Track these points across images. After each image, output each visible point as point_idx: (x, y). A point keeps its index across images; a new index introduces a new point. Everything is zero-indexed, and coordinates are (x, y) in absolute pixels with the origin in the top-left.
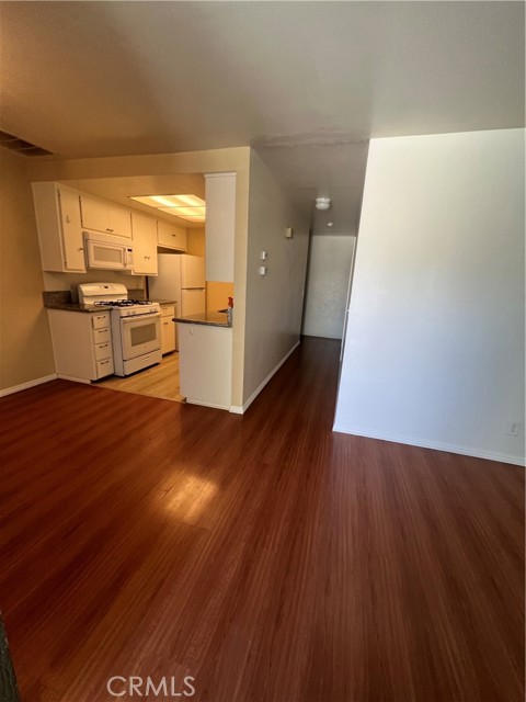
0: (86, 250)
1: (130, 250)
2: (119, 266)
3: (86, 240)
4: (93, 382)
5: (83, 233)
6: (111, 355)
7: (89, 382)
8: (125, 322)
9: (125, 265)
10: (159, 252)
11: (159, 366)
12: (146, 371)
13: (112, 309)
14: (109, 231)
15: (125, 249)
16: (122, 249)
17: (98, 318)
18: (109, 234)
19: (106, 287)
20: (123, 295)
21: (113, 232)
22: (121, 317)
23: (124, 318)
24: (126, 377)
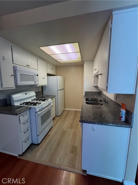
0: (15, 76)
1: (37, 75)
2: (32, 83)
3: (15, 70)
4: (19, 155)
5: (14, 67)
6: (30, 134)
7: (17, 155)
8: (38, 115)
9: (35, 82)
10: (47, 76)
11: (52, 129)
12: (48, 135)
13: (31, 108)
14: (28, 66)
15: (35, 75)
16: (34, 75)
17: (23, 116)
18: (28, 67)
19: (26, 94)
20: (34, 96)
21: (29, 67)
22: (36, 112)
23: (38, 113)
24: (39, 144)
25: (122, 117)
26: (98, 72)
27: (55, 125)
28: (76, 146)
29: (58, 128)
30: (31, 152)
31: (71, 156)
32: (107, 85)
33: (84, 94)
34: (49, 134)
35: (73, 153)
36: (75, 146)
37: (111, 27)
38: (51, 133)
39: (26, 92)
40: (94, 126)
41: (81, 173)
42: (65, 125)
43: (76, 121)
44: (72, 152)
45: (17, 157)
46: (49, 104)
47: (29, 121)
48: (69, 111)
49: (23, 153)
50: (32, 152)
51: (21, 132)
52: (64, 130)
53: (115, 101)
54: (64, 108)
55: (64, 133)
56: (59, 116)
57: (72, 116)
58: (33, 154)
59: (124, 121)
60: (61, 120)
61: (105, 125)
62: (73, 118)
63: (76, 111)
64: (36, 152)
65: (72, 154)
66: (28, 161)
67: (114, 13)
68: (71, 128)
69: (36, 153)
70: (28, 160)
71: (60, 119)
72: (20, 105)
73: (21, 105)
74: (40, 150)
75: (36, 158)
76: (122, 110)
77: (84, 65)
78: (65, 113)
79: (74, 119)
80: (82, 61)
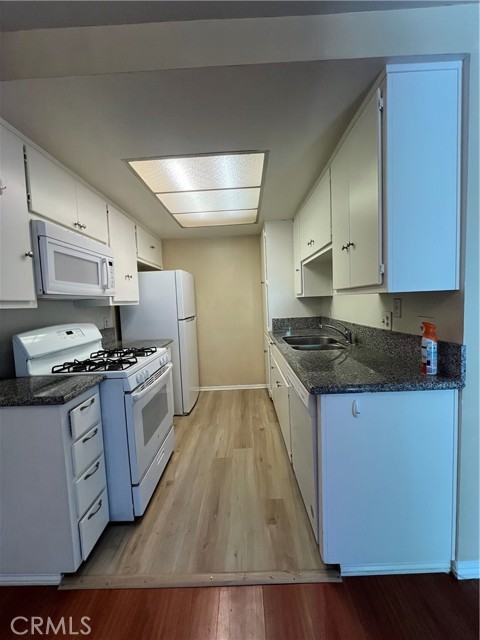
1: (110, 263)
3: (37, 235)
5: (31, 223)
6: (104, 484)
9: (105, 288)
10: (139, 270)
11: (175, 458)
12: (164, 483)
13: (105, 378)
14: (77, 228)
15: (104, 261)
16: (98, 261)
17: (82, 409)
18: (78, 232)
19: (69, 333)
20: (95, 342)
21: (83, 231)
22: (126, 393)
23: (133, 394)
24: (138, 520)
25: (429, 363)
26: (331, 243)
27: (180, 446)
28: (279, 498)
29: (195, 453)
30: (113, 557)
31: (271, 534)
32: (383, 270)
33: (270, 328)
34: (168, 477)
35: (274, 523)
36: (274, 501)
37: (382, 105)
38: (177, 474)
39: (69, 327)
40: (357, 402)
41: (324, 578)
42: (217, 441)
43: (251, 420)
44: (272, 520)
45: (57, 586)
46: (163, 367)
47: (100, 432)
48: (218, 394)
49: (84, 565)
50: (120, 551)
51: (74, 475)
52: (221, 455)
53: (388, 328)
54: (200, 386)
55: (222, 466)
56: (188, 414)
57: (234, 408)
58: (125, 558)
59: (435, 373)
60: (198, 426)
61: (391, 391)
62: (239, 413)
63: (244, 392)
64: (135, 548)
65: (274, 527)
66: (110, 590)
67: (389, 68)
68: (243, 445)
69: (136, 552)
70: (107, 587)
71: (193, 422)
72: (53, 372)
73: (58, 372)
74: (150, 538)
75: (143, 569)
76: (429, 340)
77: (265, 234)
78: (208, 402)
79: (242, 416)
80: (256, 223)
